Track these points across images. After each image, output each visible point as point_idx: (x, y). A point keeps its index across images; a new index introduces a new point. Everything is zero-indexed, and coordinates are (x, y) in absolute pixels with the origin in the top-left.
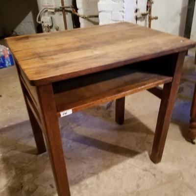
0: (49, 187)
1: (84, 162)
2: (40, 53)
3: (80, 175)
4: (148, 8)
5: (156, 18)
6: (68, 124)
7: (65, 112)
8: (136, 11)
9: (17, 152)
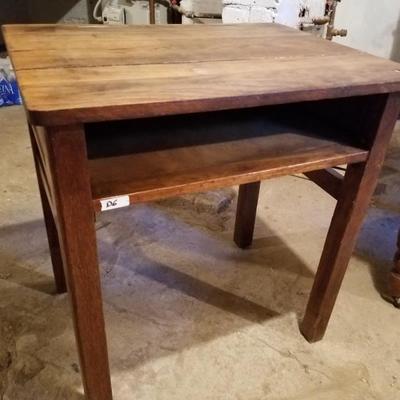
0: (69, 369)
1: (154, 322)
2: (72, 59)
3: (141, 350)
4: (329, 9)
5: (343, 34)
6: (132, 234)
7: (113, 199)
8: (303, 13)
9: (13, 284)
